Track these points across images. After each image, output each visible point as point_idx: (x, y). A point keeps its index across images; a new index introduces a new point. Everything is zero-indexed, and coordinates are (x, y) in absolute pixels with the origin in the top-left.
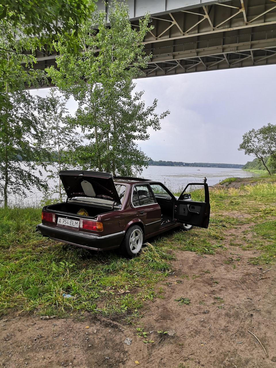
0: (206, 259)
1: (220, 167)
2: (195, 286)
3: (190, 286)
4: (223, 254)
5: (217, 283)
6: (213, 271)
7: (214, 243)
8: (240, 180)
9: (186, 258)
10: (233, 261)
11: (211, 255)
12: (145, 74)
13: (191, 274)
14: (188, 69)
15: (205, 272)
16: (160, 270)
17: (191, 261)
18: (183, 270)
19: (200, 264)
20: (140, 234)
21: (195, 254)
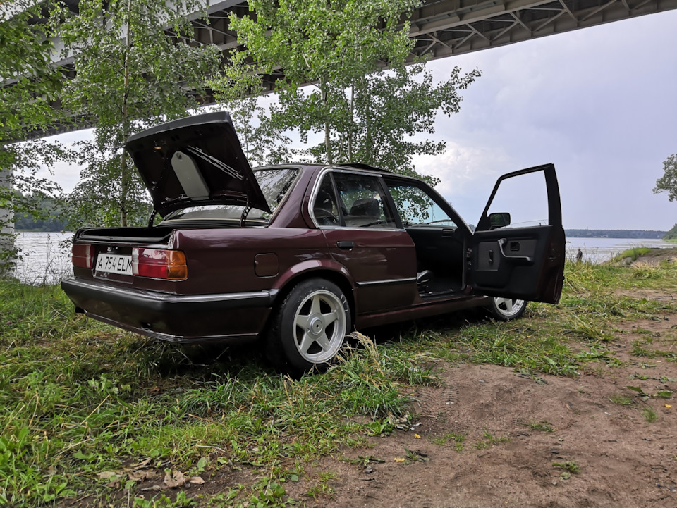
0: (546, 387)
1: (613, 237)
2: (473, 477)
3: (452, 475)
4: (607, 378)
5: (573, 472)
6: (562, 425)
7: (582, 350)
8: (660, 252)
9: (475, 382)
10: (645, 398)
11: (564, 378)
12: (449, 50)
13: (478, 431)
14: (538, 31)
15: (534, 429)
16: (369, 414)
17: (491, 391)
18: (456, 415)
19: (521, 400)
20: (337, 308)
21: (509, 373)
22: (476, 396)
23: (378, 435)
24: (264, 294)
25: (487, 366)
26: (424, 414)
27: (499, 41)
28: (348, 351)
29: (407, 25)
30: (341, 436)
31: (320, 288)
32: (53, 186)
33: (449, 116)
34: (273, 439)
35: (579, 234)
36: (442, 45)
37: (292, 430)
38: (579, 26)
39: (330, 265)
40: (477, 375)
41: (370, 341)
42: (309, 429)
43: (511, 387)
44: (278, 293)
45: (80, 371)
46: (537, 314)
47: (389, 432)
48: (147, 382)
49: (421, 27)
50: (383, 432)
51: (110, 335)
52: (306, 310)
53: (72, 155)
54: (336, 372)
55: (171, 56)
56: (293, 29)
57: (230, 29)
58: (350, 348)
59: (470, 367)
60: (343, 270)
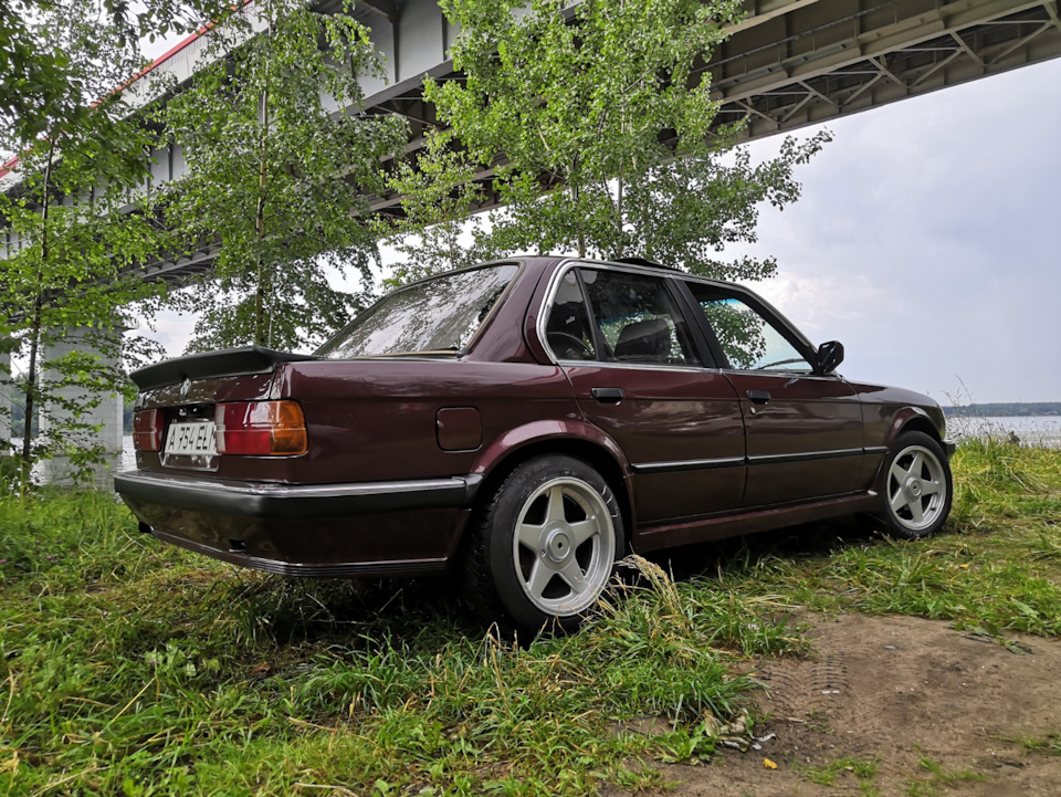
0: (1032, 660)
9: (880, 649)
12: (772, 124)
13: (903, 752)
14: (918, 84)
15: (1030, 750)
16: (664, 714)
17: (916, 666)
18: (848, 718)
19: (984, 685)
20: (597, 512)
21: (944, 631)
22: (885, 677)
23: (684, 761)
24: (456, 482)
25: (897, 618)
26: (779, 715)
27: (853, 105)
28: (620, 591)
29: (706, 79)
30: (606, 764)
31: (561, 474)
32: (153, 347)
33: (782, 209)
34: (465, 768)
35: (1006, 411)
36: (760, 118)
37: (504, 748)
38: (986, 73)
39: (582, 431)
40: (877, 635)
41: (662, 573)
42: (539, 748)
43: (954, 659)
44: (483, 483)
45: (135, 636)
46: (971, 528)
47: (708, 753)
48: (250, 654)
49: (725, 92)
50: (696, 753)
51: (212, 575)
52: (537, 514)
53: (182, 299)
54: (598, 632)
55: (329, 136)
56: (523, 95)
57: (426, 100)
58: (624, 586)
59: (860, 622)
60: (608, 443)
